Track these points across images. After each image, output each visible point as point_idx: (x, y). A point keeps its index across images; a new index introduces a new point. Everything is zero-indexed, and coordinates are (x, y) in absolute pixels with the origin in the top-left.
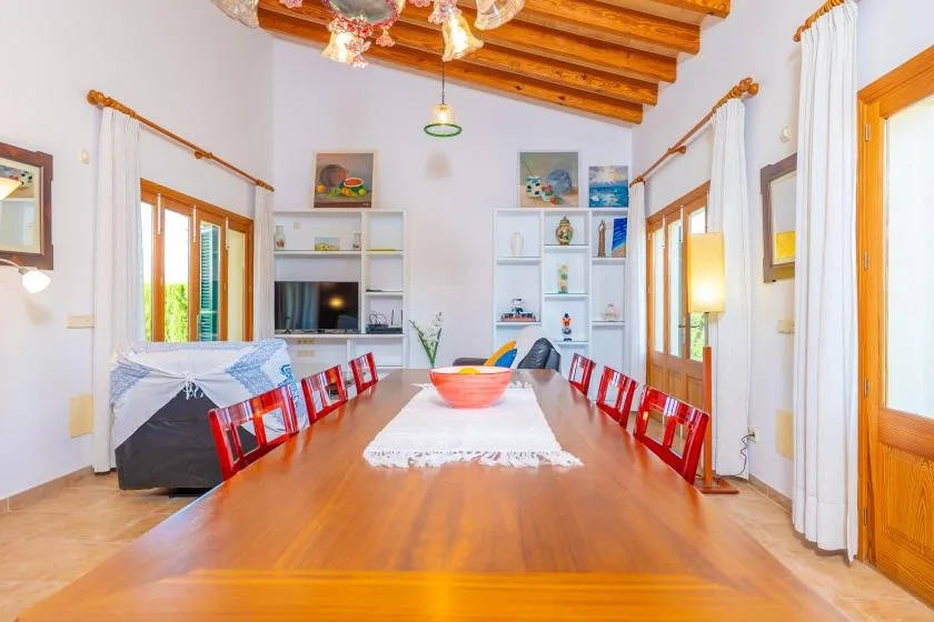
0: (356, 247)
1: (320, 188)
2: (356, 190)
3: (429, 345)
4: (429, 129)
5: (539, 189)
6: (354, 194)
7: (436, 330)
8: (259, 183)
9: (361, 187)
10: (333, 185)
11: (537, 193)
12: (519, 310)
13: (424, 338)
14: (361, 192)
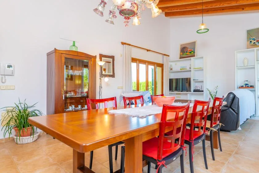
0: (190, 68)
1: (181, 53)
2: (190, 53)
3: (213, 96)
4: (198, 32)
5: (255, 41)
6: (190, 54)
7: (216, 91)
8: (165, 55)
9: (192, 51)
10: (184, 52)
11: (254, 43)
12: (246, 84)
13: (211, 93)
14: (192, 53)
